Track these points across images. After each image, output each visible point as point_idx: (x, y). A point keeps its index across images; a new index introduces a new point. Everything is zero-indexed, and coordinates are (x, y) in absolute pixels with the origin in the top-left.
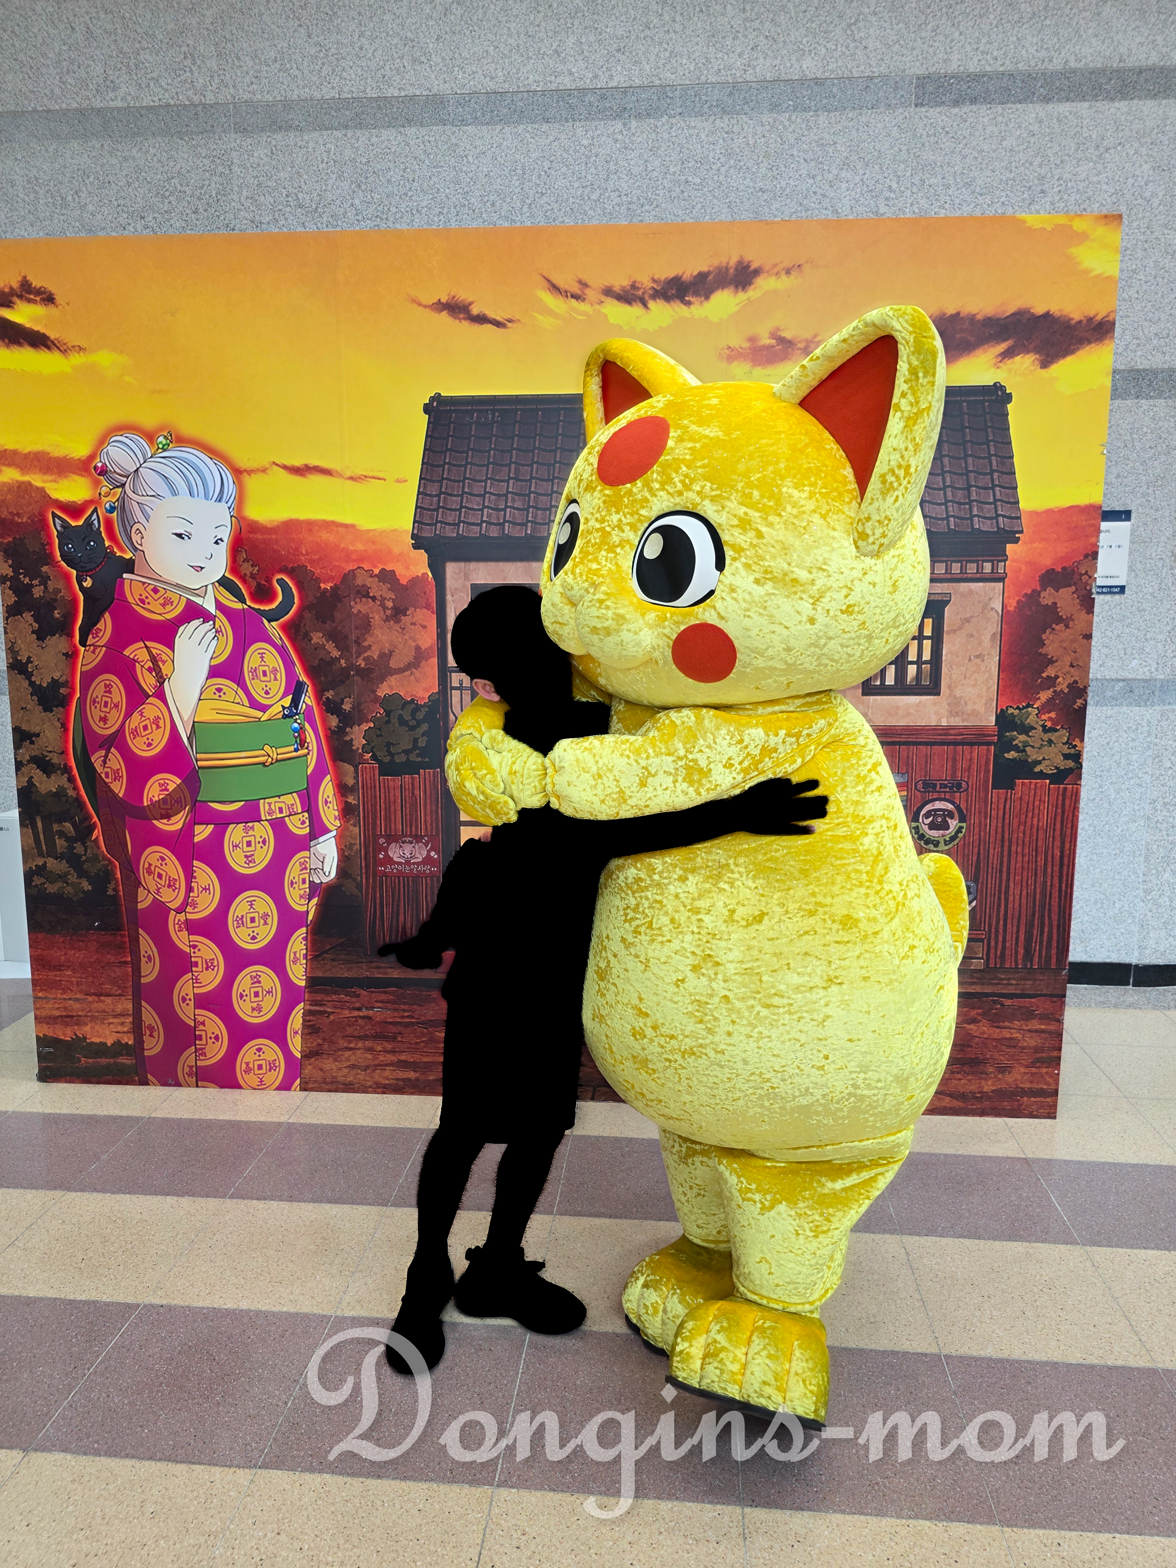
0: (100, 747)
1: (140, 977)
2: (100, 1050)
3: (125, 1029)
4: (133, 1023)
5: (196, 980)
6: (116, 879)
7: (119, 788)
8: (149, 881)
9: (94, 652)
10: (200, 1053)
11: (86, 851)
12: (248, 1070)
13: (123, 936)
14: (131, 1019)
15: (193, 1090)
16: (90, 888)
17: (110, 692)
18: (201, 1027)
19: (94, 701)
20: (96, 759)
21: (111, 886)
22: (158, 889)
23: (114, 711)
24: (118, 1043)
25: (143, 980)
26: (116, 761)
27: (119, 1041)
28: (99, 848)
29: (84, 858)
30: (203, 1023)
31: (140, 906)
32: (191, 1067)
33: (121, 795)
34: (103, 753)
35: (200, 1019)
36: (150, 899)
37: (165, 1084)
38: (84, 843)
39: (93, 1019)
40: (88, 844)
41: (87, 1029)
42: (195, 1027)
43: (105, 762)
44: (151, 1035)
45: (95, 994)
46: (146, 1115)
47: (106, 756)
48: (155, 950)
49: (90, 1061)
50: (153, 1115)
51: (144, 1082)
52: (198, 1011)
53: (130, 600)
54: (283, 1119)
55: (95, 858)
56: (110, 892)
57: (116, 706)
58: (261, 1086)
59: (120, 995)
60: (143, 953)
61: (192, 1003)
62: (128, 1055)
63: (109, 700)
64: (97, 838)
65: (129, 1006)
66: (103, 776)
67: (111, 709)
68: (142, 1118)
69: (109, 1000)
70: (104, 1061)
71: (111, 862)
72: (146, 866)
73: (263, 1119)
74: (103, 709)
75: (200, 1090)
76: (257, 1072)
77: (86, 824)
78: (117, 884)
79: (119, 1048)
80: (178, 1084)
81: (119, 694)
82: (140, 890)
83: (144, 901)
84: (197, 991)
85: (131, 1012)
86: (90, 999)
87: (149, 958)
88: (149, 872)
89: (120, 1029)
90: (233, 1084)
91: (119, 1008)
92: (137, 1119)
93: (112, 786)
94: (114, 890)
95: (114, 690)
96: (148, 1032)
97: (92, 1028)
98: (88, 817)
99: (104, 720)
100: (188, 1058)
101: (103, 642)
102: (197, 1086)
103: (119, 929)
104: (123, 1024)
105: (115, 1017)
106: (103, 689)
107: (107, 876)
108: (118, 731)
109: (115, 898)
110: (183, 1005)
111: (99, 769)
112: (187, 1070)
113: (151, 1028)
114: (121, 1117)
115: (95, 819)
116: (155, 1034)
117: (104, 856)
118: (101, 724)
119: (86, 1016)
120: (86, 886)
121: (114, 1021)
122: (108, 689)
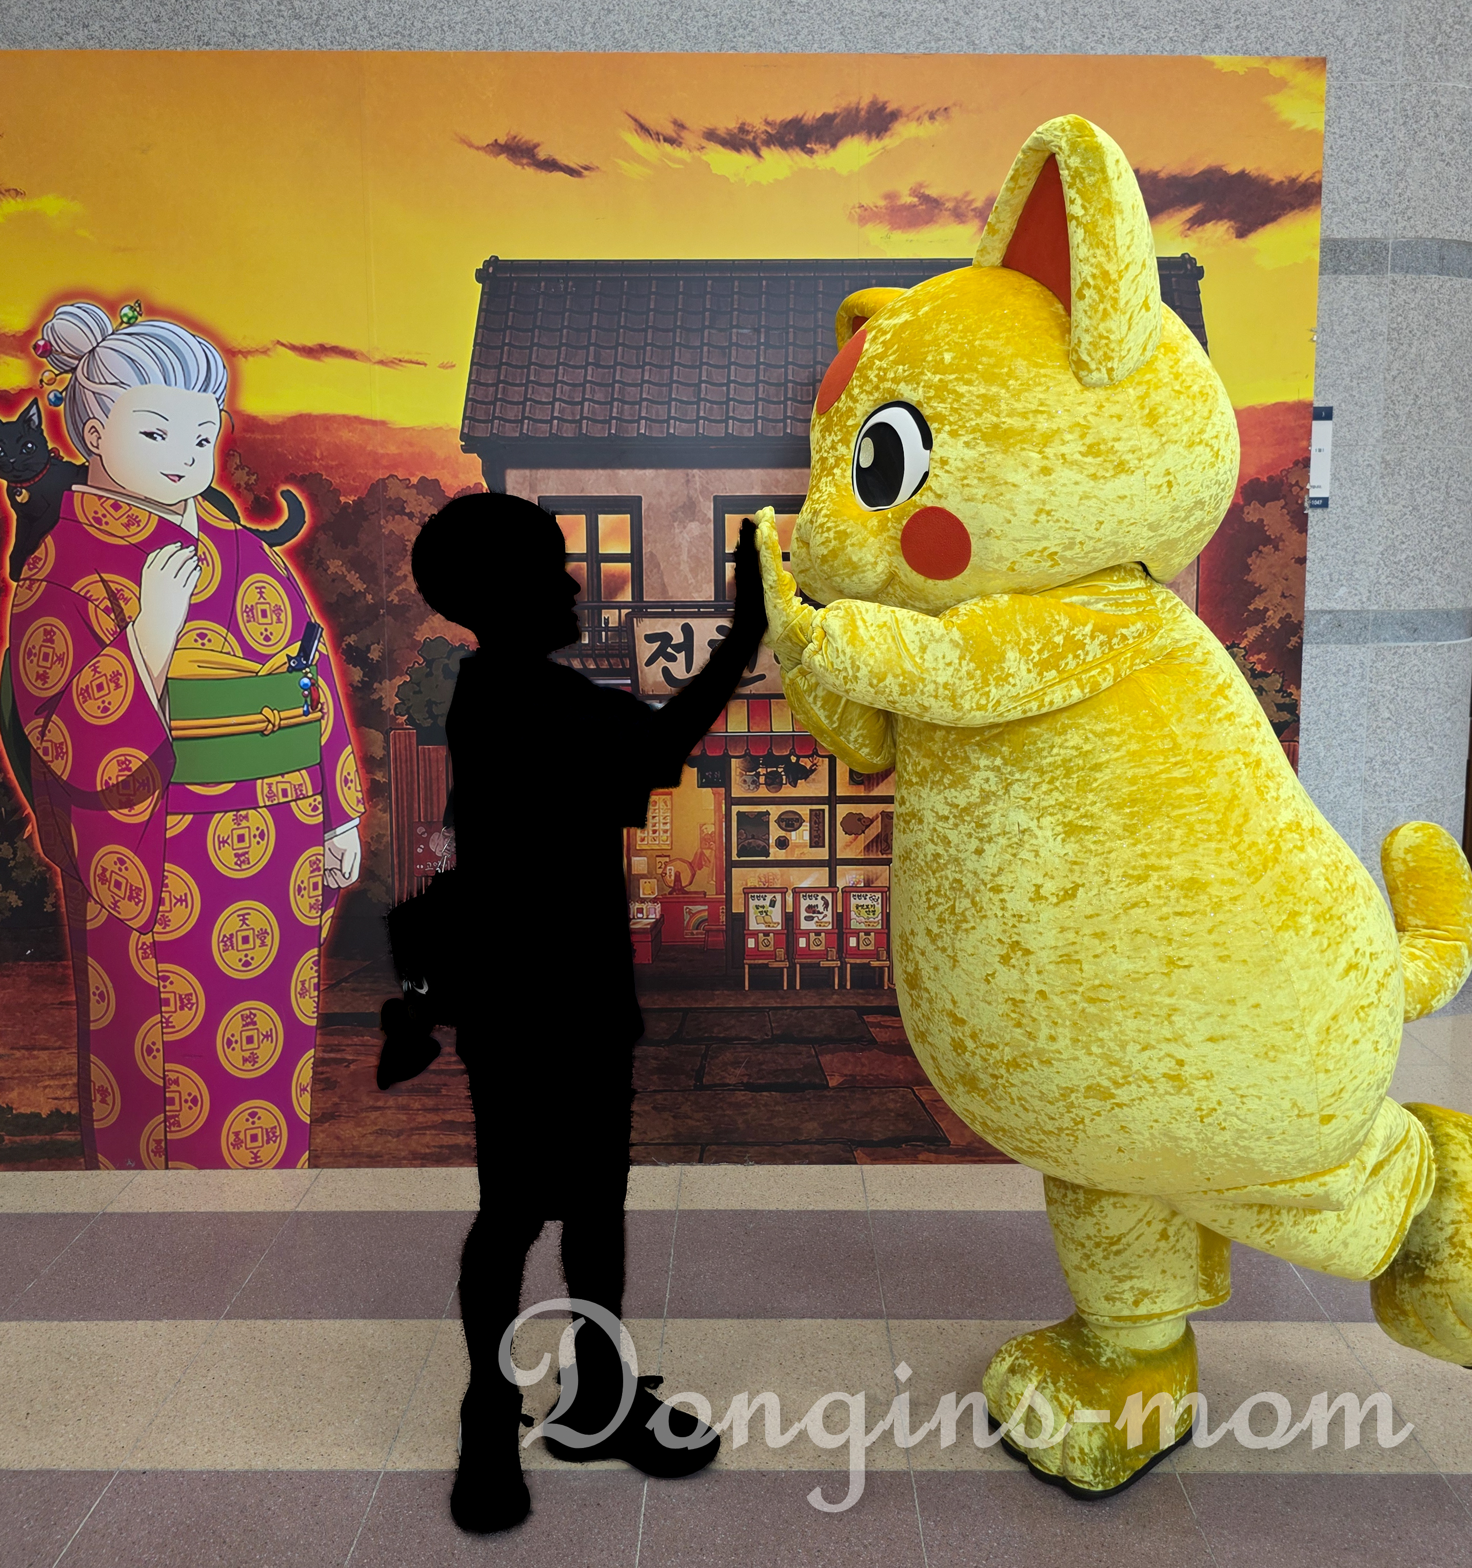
0: (37, 714)
1: (89, 1021)
2: (32, 1122)
3: (67, 1094)
4: (78, 1085)
5: (166, 1023)
6: (57, 891)
7: (62, 767)
8: (103, 892)
9: (30, 588)
10: (171, 1121)
11: (15, 854)
12: (238, 1143)
13: (65, 967)
14: (75, 1080)
15: (161, 1173)
16: (20, 903)
17: (52, 642)
18: (174, 1087)
19: (30, 654)
20: (32, 729)
21: (50, 900)
22: (115, 903)
23: (57, 666)
24: (56, 1113)
25: (93, 1027)
26: (58, 730)
27: (58, 1111)
28: (33, 849)
29: (12, 863)
30: (176, 1082)
31: (90, 926)
32: (158, 1142)
33: (65, 777)
34: (41, 721)
35: (172, 1076)
36: (104, 915)
37: (121, 1166)
38: (12, 844)
39: (23, 1081)
40: (19, 844)
41: (14, 1095)
42: (165, 1087)
43: (43, 734)
44: (103, 1101)
45: (24, 1048)
46: (98, 1209)
47: (45, 726)
48: (110, 985)
49: (17, 1139)
50: (109, 1210)
51: (93, 1165)
52: (168, 1066)
53: (82, 519)
54: (289, 1207)
55: (28, 862)
56: (48, 908)
57: (60, 659)
58: (256, 1162)
59: (60, 1048)
60: (92, 989)
61: (160, 1055)
62: (70, 1129)
63: (50, 651)
64: (30, 836)
65: (74, 1062)
66: (40, 752)
67: (53, 663)
68: (94, 1215)
69: (44, 1055)
70: (36, 1139)
71: (49, 868)
72: (99, 871)
73: (260, 1208)
74: (42, 663)
75: (170, 1173)
76: (250, 1145)
77: (15, 818)
78: (57, 897)
79: (58, 1119)
80: (140, 1166)
81: (64, 642)
82: (90, 905)
83: (95, 917)
84: (167, 1038)
85: (75, 1070)
86: (18, 1054)
87: (101, 995)
88: (103, 879)
89: (59, 1093)
90: (218, 1163)
91: (59, 1065)
92: (86, 1217)
93: (52, 766)
94: (53, 905)
95: (58, 638)
96: (99, 1097)
97: (20, 1094)
98: (19, 808)
99: (43, 677)
100: (154, 1129)
101: (42, 575)
102: (167, 1168)
103: (61, 958)
104: (63, 1087)
105: (53, 1077)
106: (42, 637)
107: (44, 884)
108: (61, 693)
109: (54, 916)
110: (149, 1059)
111: (35, 744)
112: (153, 1146)
113: (103, 1092)
114: (64, 1215)
115: (29, 810)
116: (109, 1099)
117: (41, 863)
118: (39, 684)
119: (12, 1078)
120: (14, 899)
121: (51, 1083)
122: (49, 637)
